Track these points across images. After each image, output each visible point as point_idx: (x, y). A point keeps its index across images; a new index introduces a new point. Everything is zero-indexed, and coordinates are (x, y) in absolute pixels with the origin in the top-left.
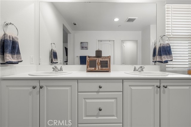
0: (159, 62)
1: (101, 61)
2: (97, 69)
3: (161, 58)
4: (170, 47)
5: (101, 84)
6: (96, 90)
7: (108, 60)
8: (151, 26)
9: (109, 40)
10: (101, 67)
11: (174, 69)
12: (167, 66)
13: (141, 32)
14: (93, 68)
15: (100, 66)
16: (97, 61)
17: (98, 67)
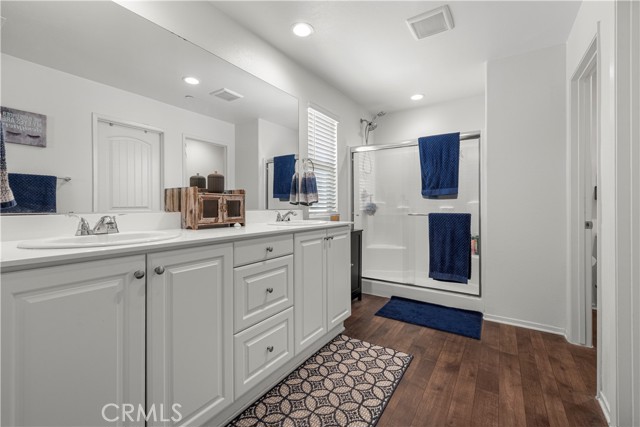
0: (303, 204)
1: (228, 202)
2: (220, 220)
3: (306, 198)
4: (314, 179)
5: (269, 245)
6: (262, 258)
7: (241, 199)
8: (260, 120)
9: (146, 126)
10: (229, 215)
11: (317, 216)
12: (310, 211)
13: (233, 126)
14: (212, 219)
15: (225, 214)
16: (220, 201)
17: (223, 216)
